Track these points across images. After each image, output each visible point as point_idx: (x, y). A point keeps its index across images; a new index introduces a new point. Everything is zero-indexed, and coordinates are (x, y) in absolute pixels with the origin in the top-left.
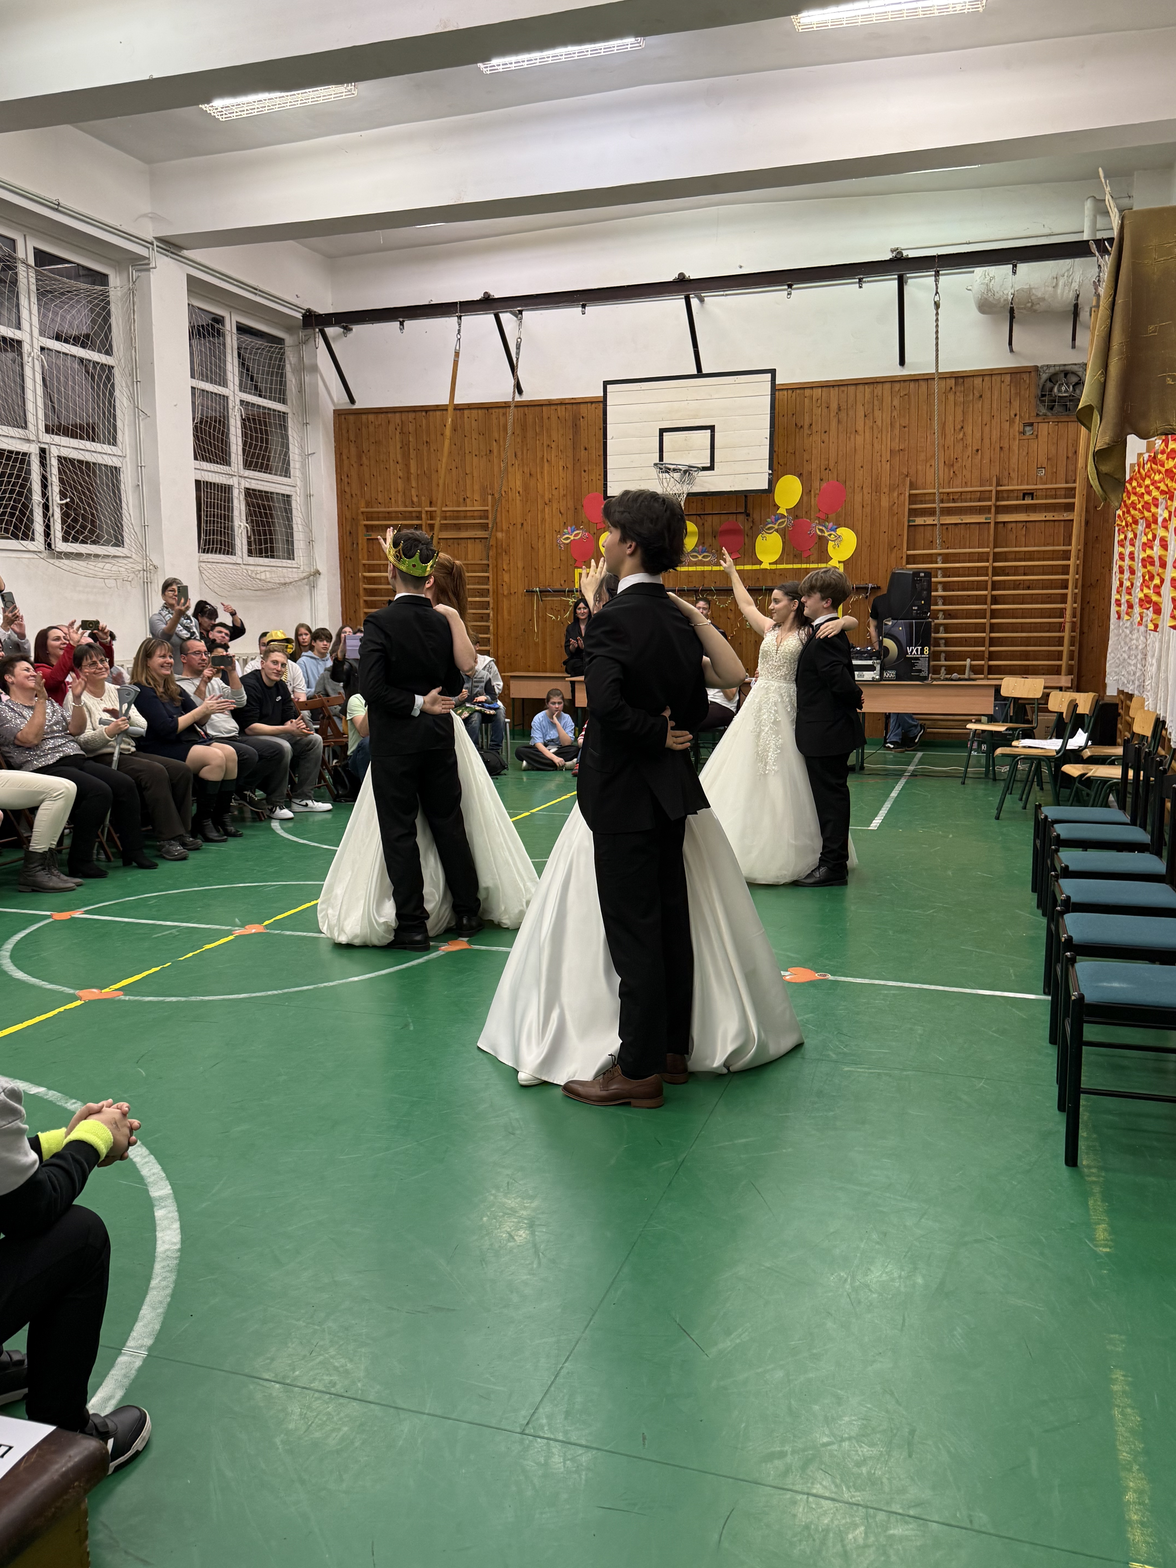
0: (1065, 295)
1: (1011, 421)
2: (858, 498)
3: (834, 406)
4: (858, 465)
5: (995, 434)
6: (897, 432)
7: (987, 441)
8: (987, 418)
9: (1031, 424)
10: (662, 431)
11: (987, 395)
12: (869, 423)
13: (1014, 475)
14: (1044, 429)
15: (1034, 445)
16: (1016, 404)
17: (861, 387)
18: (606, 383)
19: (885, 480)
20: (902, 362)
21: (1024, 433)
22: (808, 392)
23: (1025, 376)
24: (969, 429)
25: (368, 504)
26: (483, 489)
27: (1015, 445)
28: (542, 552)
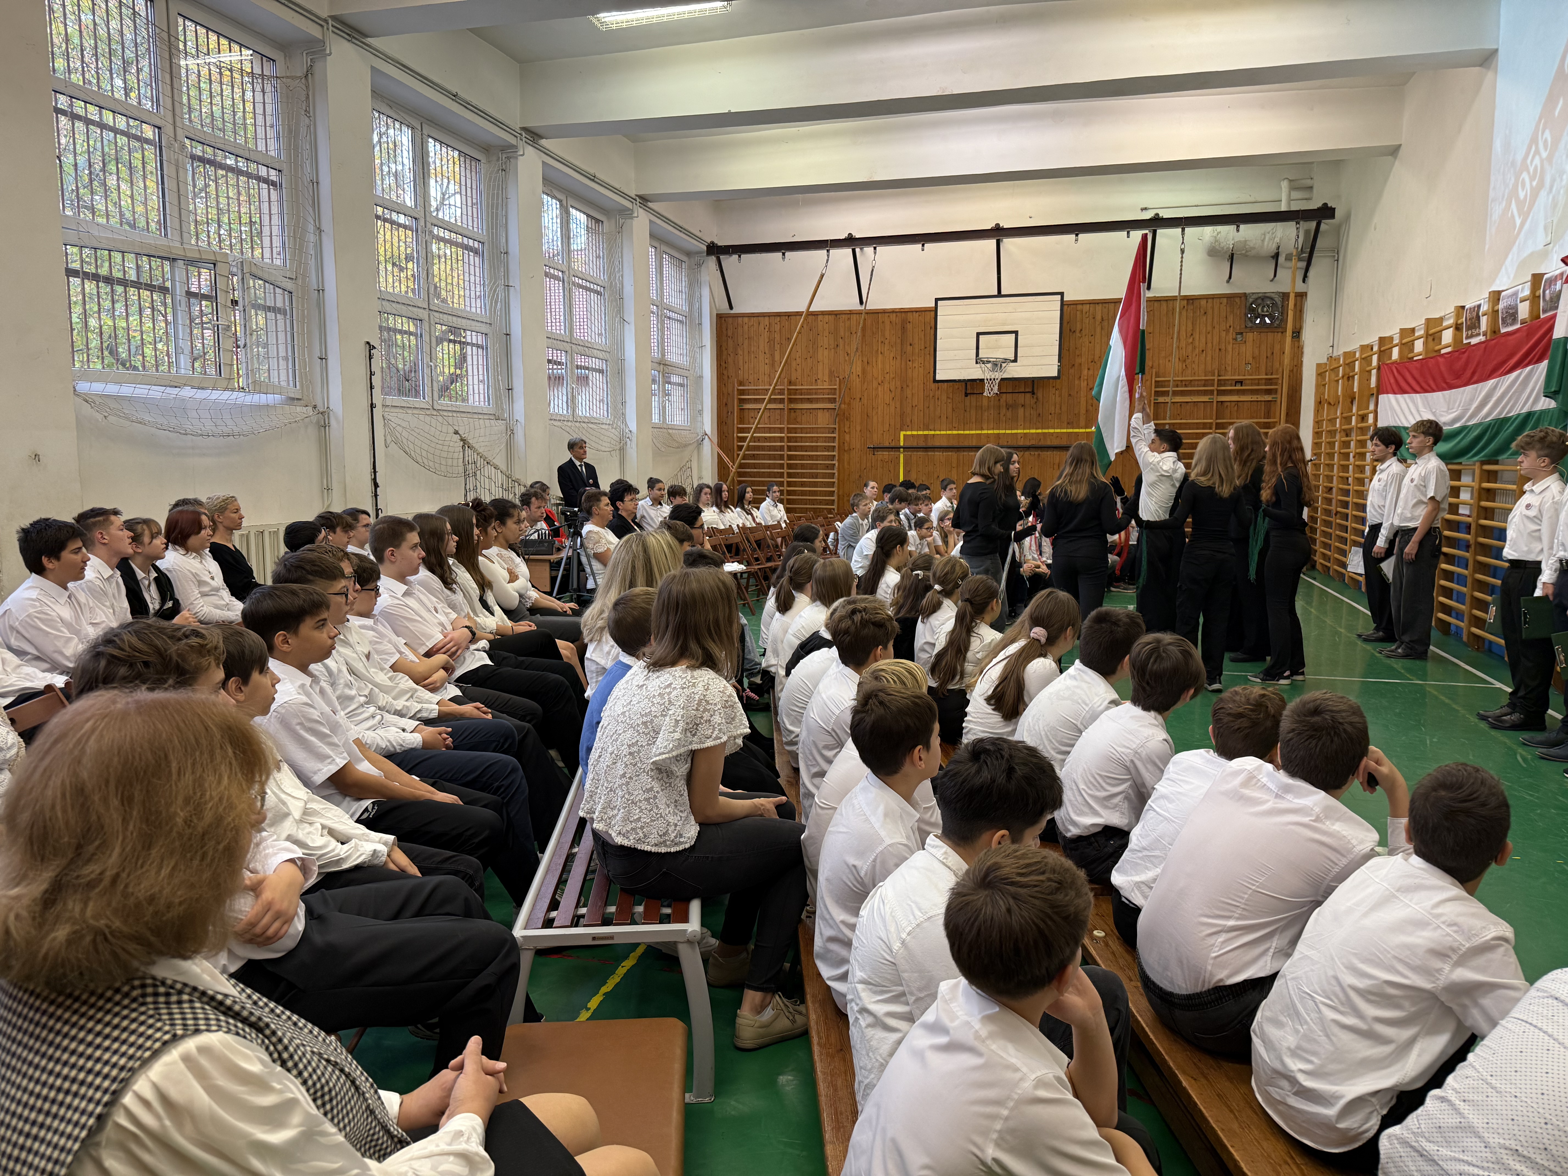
0: (1270, 247)
1: (1227, 331)
3: (1099, 318)
5: (1216, 340)
7: (1209, 345)
8: (1209, 328)
9: (1241, 333)
10: (978, 334)
11: (1210, 312)
13: (1229, 368)
14: (1250, 336)
15: (1243, 348)
16: (1231, 319)
18: (937, 300)
20: (1149, 287)
21: (1236, 339)
22: (1079, 307)
23: (1237, 300)
24: (1197, 336)
25: (741, 383)
26: (831, 373)
27: (1230, 348)
28: (875, 418)
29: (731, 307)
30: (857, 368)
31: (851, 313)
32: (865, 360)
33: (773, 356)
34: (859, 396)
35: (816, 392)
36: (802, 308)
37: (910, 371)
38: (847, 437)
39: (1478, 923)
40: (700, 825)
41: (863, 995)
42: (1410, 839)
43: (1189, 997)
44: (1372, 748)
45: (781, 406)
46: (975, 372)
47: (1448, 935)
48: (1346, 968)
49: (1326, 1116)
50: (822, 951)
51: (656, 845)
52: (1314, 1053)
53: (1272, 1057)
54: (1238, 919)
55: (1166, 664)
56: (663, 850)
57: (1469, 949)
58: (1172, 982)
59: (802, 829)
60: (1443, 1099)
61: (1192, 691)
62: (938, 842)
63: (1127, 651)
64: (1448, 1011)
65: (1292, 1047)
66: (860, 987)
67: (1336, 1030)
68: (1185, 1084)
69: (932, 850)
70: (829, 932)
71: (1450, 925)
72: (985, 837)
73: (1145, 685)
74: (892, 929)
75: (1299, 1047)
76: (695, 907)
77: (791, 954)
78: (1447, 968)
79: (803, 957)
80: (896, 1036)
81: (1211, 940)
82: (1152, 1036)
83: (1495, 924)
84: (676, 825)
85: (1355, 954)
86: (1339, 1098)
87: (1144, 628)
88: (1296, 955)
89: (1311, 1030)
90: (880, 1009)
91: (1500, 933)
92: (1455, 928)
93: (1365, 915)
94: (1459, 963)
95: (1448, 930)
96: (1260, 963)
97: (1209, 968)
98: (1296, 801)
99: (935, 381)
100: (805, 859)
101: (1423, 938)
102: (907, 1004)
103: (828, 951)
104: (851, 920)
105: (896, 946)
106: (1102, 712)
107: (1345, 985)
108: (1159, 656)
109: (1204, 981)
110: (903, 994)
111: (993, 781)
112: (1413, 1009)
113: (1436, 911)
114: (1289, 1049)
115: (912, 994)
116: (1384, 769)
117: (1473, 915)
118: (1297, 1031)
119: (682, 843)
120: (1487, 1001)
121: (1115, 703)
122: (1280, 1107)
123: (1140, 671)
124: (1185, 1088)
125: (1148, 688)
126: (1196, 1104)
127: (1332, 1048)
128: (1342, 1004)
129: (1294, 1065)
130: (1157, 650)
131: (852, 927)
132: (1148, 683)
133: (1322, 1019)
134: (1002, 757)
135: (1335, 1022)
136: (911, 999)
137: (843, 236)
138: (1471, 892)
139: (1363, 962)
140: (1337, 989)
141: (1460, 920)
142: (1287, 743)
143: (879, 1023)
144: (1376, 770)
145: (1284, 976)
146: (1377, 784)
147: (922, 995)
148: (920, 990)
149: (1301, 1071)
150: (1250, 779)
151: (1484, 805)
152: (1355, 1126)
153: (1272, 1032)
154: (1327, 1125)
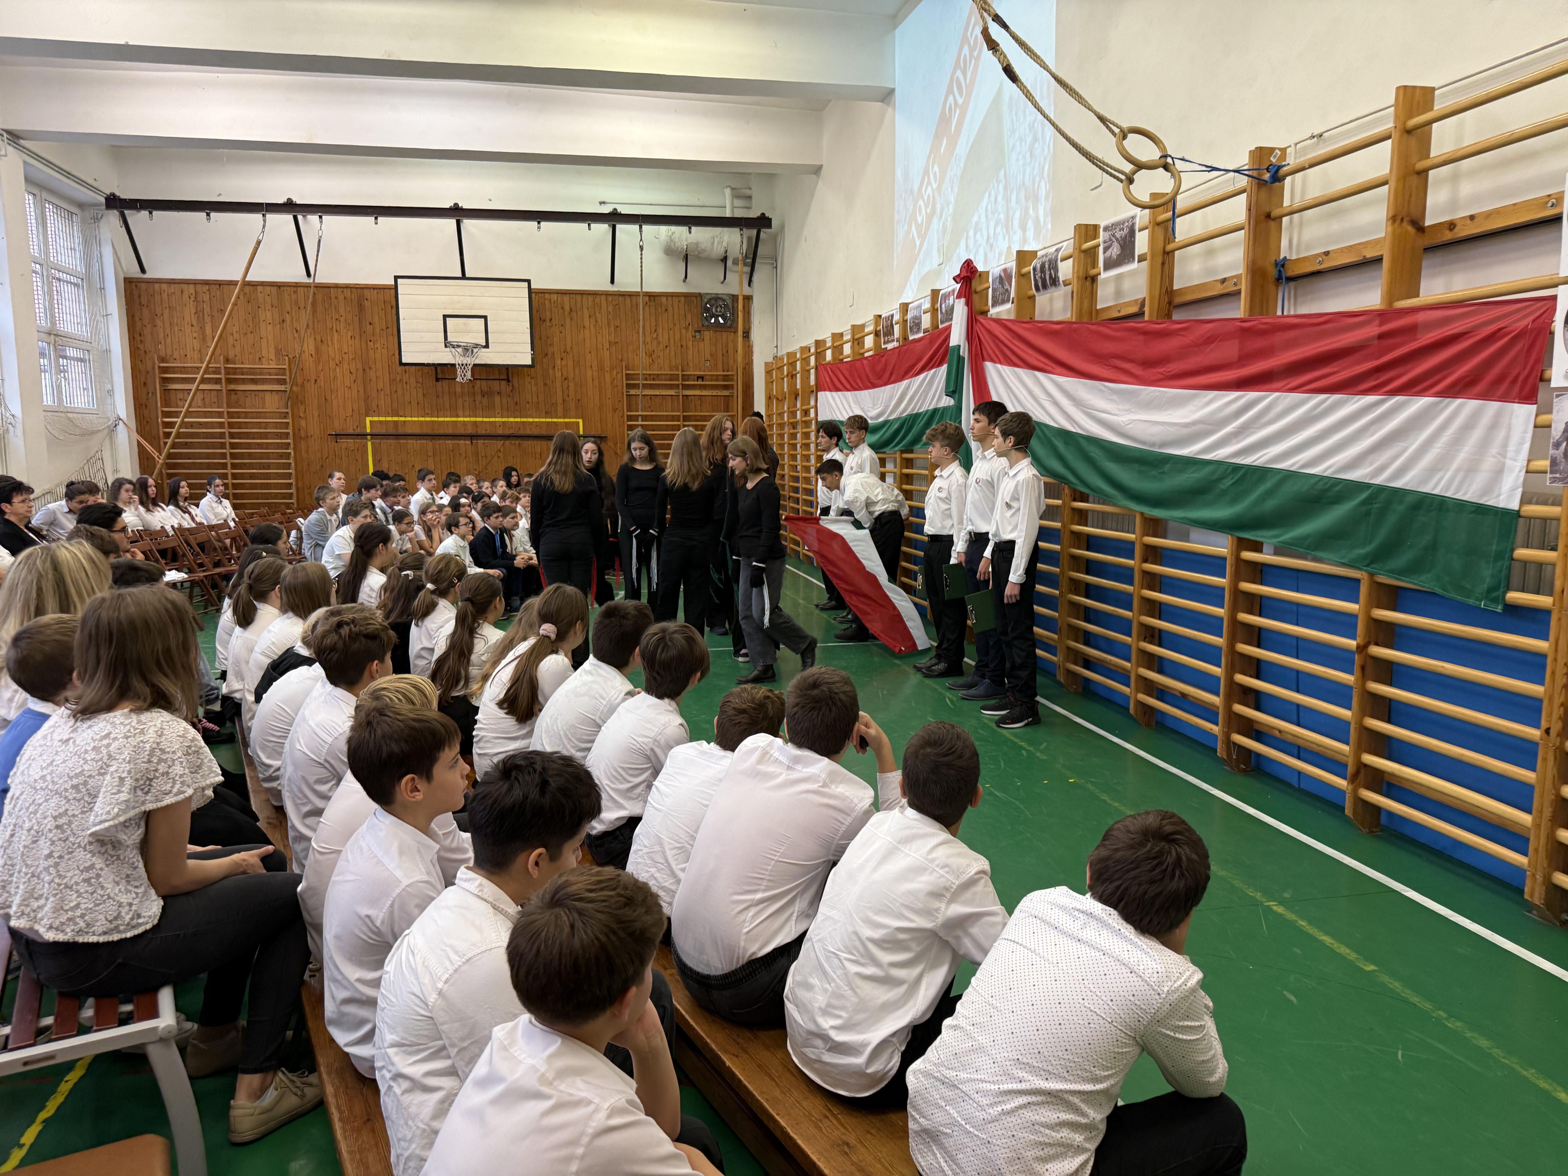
0: (718, 251)
1: (687, 329)
2: (589, 373)
3: (567, 308)
4: (587, 351)
5: (677, 336)
6: (612, 329)
7: (672, 341)
8: (671, 325)
9: (699, 332)
10: (445, 317)
11: (670, 309)
12: (593, 322)
13: (691, 364)
14: (707, 335)
15: (701, 345)
16: (689, 316)
17: (585, 297)
18: (396, 278)
19: (607, 363)
20: (612, 281)
21: (695, 337)
22: (547, 296)
23: (694, 299)
24: (660, 330)
25: (163, 360)
26: (278, 351)
27: (690, 344)
28: (335, 403)
29: (143, 270)
30: (310, 347)
31: (296, 285)
32: (318, 338)
33: (202, 329)
34: (313, 378)
35: (261, 371)
36: (237, 276)
37: (371, 353)
38: (303, 423)
39: (963, 862)
40: (164, 898)
41: (396, 1059)
42: (904, 794)
43: (725, 976)
44: (861, 713)
45: (218, 387)
46: (445, 357)
47: (942, 876)
48: (864, 921)
49: (858, 1065)
50: (334, 1016)
51: (105, 933)
52: (843, 1008)
53: (806, 1019)
54: (764, 891)
55: (673, 652)
56: (116, 937)
57: (959, 886)
58: (708, 965)
59: (298, 879)
60: (955, 1027)
61: (699, 674)
62: (471, 875)
63: (637, 643)
64: (945, 944)
65: (823, 1006)
66: (391, 1051)
67: (859, 982)
68: (728, 1063)
69: (466, 885)
70: (343, 994)
71: (942, 868)
72: (520, 859)
73: (655, 674)
74: (426, 980)
75: (829, 1005)
76: (166, 998)
77: (293, 1022)
78: (943, 906)
79: (311, 1024)
80: (438, 1096)
81: (742, 917)
82: (692, 1023)
83: (976, 860)
84: (131, 905)
85: (869, 908)
86: (868, 1044)
87: (652, 617)
88: (819, 916)
89: (838, 987)
90: (417, 1071)
91: (980, 868)
92: (947, 869)
93: (875, 869)
94: (951, 901)
95: (941, 872)
96: (786, 929)
97: (742, 944)
98: (805, 770)
99: (401, 364)
100: (305, 914)
101: (922, 883)
102: (449, 1057)
103: (342, 1014)
104: (372, 975)
105: (432, 998)
106: (618, 705)
107: (864, 938)
108: (666, 645)
109: (738, 958)
110: (444, 1048)
111: (525, 797)
112: (919, 949)
113: (930, 857)
114: (820, 1008)
115: (453, 1045)
116: (872, 731)
117: (959, 855)
118: (825, 990)
119: (140, 925)
120: (975, 930)
121: (630, 694)
122: (816, 1066)
123: (650, 661)
124: (729, 1068)
125: (658, 677)
126: (740, 1081)
127: (856, 1000)
128: (862, 956)
129: (826, 1023)
130: (663, 639)
131: (376, 983)
132: (658, 673)
133: (846, 974)
134: (535, 771)
135: (858, 974)
136: (453, 1052)
137: (281, 200)
138: (954, 834)
139: (876, 914)
140: (857, 943)
141: (950, 861)
142: (792, 718)
143: (418, 1086)
144: (866, 733)
145: (811, 939)
146: (867, 745)
147: (465, 1044)
148: (463, 1039)
149: (833, 1027)
150: (765, 756)
151: (960, 757)
152: (882, 1067)
153: (802, 994)
154: (858, 1073)
